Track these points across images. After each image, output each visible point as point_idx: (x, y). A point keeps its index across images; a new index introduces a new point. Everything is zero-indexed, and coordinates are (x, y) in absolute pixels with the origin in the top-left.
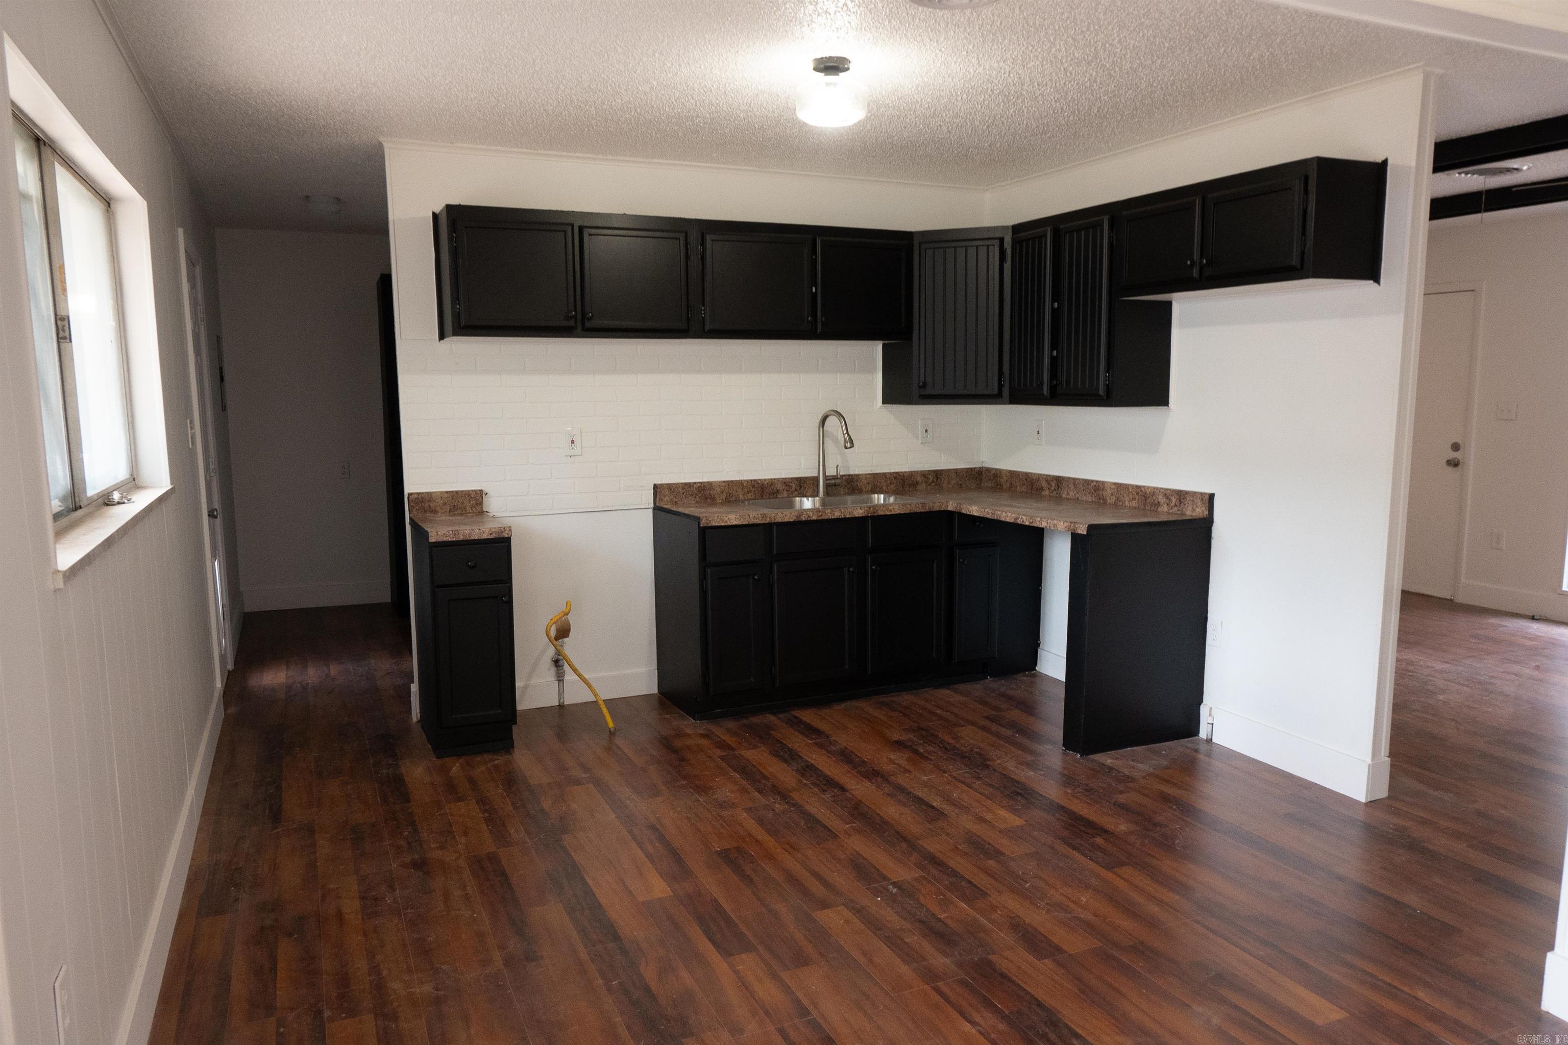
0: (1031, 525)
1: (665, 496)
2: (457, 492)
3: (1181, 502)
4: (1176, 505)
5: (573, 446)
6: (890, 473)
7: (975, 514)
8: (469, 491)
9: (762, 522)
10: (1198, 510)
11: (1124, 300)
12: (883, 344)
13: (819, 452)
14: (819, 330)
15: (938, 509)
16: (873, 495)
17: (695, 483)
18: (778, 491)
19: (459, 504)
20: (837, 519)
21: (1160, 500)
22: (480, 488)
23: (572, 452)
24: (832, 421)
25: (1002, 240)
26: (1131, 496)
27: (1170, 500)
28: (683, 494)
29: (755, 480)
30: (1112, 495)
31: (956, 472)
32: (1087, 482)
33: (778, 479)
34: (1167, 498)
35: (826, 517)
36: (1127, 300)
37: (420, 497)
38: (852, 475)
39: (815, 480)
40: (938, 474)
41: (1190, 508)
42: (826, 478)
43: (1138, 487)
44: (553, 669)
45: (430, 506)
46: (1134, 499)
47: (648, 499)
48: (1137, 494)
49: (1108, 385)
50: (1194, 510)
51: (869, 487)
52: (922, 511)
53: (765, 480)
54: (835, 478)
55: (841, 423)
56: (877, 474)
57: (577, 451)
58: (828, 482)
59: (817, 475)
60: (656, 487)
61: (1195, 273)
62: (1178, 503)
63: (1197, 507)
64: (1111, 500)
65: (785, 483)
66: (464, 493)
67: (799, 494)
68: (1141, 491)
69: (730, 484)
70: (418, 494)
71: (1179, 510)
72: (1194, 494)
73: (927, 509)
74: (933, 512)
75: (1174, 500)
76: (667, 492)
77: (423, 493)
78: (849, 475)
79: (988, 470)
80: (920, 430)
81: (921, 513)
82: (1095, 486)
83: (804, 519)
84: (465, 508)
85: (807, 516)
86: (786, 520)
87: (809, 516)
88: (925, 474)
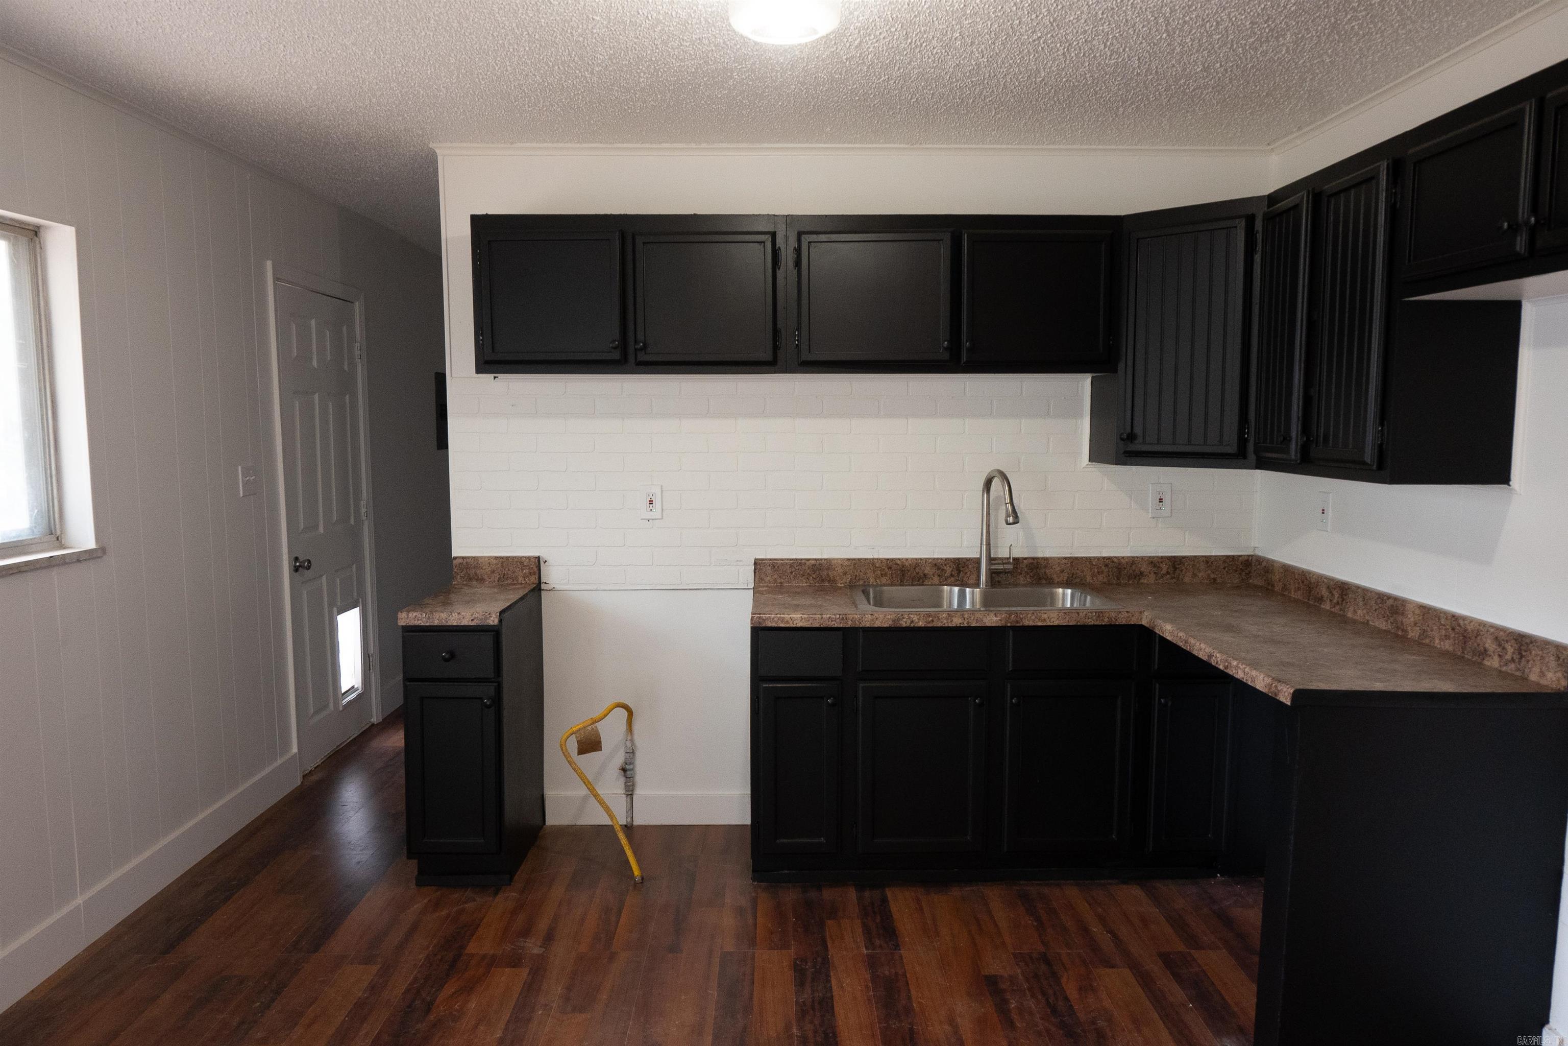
0: (1225, 670)
1: (766, 575)
2: (507, 558)
3: (1522, 657)
4: (1513, 660)
5: (651, 508)
6: (1098, 559)
7: (1168, 638)
8: (521, 557)
9: (841, 625)
10: (1550, 675)
11: (1410, 301)
12: (1092, 377)
13: (982, 526)
14: (964, 359)
15: (1124, 622)
16: (1057, 590)
17: (808, 560)
18: (925, 575)
19: (510, 572)
20: (956, 627)
21: (1487, 645)
22: (537, 555)
23: (649, 515)
24: (996, 484)
25: (1250, 219)
26: (1444, 632)
27: (1504, 648)
28: (792, 573)
29: (892, 560)
30: (1415, 624)
31: (1208, 561)
32: (1382, 598)
33: (926, 560)
34: (1500, 645)
35: (940, 625)
36: (1415, 301)
37: (464, 562)
38: (1037, 558)
39: (978, 561)
40: (1176, 563)
41: (1536, 670)
42: (991, 560)
43: (1455, 617)
44: (622, 780)
45: (476, 574)
46: (1447, 637)
47: (747, 576)
48: (1453, 629)
49: (1381, 446)
50: (1542, 674)
51: (1065, 576)
52: (1098, 623)
53: (907, 559)
54: (1005, 561)
55: (1004, 489)
56: (1076, 558)
57: (656, 513)
58: (993, 567)
59: (978, 556)
60: (758, 564)
61: (1520, 244)
62: (1516, 657)
63: (1548, 670)
64: (1414, 633)
65: (935, 565)
66: (516, 560)
67: (957, 580)
68: (1459, 625)
69: (857, 564)
70: (463, 558)
71: (1518, 670)
72: (1545, 644)
73: (1106, 621)
74: (1115, 626)
75: (1510, 650)
76: (769, 570)
77: (469, 558)
78: (1033, 559)
79: (1259, 560)
80: (1151, 500)
81: (1094, 626)
82: (1392, 606)
83: (904, 625)
84: (516, 577)
85: (909, 621)
86: (878, 624)
87: (912, 622)
88: (1155, 562)
